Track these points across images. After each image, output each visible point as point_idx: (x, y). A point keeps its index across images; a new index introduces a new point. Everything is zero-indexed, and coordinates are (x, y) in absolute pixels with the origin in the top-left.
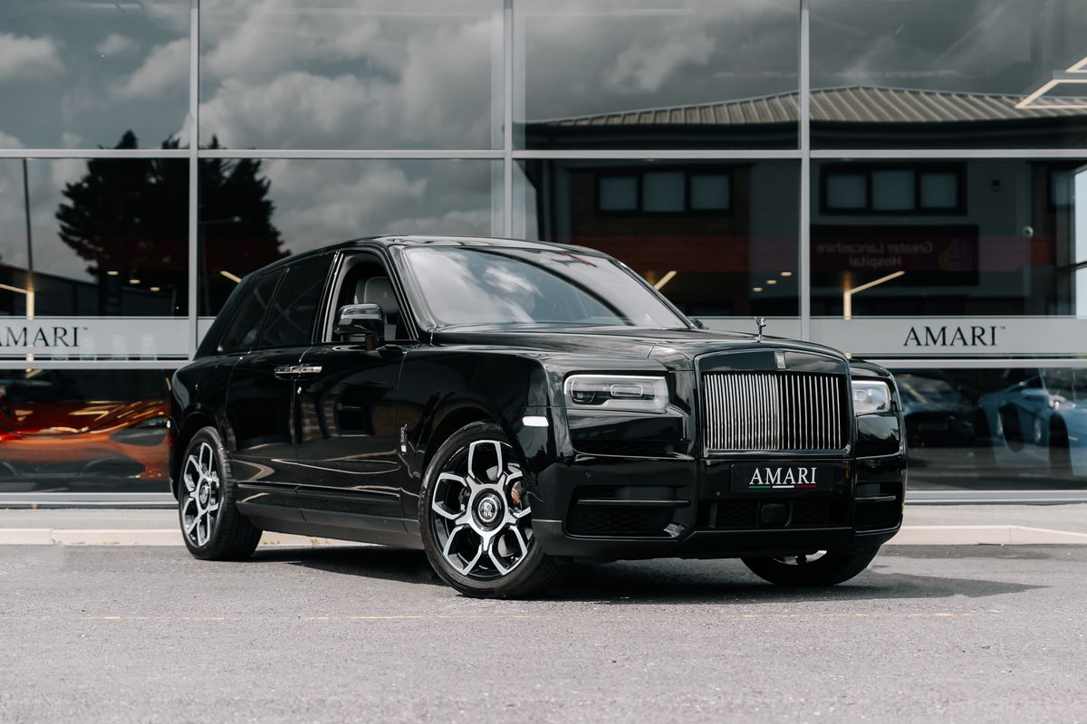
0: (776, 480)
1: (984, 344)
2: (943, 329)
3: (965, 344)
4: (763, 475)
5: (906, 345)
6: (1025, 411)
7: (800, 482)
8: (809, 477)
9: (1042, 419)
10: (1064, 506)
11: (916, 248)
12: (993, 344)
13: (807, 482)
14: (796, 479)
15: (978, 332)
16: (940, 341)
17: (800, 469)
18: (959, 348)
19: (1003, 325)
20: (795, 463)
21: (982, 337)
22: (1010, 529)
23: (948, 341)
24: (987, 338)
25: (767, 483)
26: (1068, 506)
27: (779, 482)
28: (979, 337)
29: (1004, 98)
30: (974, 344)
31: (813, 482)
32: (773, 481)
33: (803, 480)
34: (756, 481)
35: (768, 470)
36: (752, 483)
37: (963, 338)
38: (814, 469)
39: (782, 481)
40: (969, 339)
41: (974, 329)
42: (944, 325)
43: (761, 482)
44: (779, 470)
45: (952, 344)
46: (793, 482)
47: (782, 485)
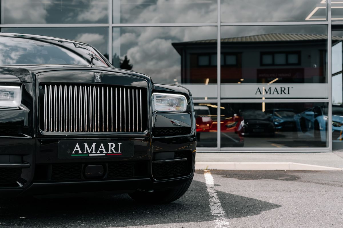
0: (92, 151)
1: (285, 93)
2: (270, 88)
3: (278, 93)
4: (82, 148)
5: (256, 94)
6: (307, 119)
7: (110, 152)
8: (116, 149)
9: (312, 122)
10: (314, 154)
11: (286, 75)
12: (289, 93)
13: (115, 152)
14: (107, 150)
15: (283, 89)
16: (269, 92)
17: (110, 144)
18: (276, 95)
19: (292, 87)
20: (105, 140)
21: (285, 91)
22: (289, 164)
23: (272, 93)
24: (286, 91)
25: (85, 153)
26: (316, 154)
27: (94, 152)
28: (283, 91)
29: (312, 35)
30: (281, 93)
31: (119, 152)
32: (89, 151)
33: (111, 150)
34: (77, 152)
35: (86, 145)
36: (73, 153)
37: (277, 91)
38: (120, 144)
39: (96, 151)
40: (279, 92)
41: (281, 88)
42: (270, 87)
43: (80, 152)
44: (94, 145)
45: (273, 94)
46: (105, 152)
47: (96, 154)
